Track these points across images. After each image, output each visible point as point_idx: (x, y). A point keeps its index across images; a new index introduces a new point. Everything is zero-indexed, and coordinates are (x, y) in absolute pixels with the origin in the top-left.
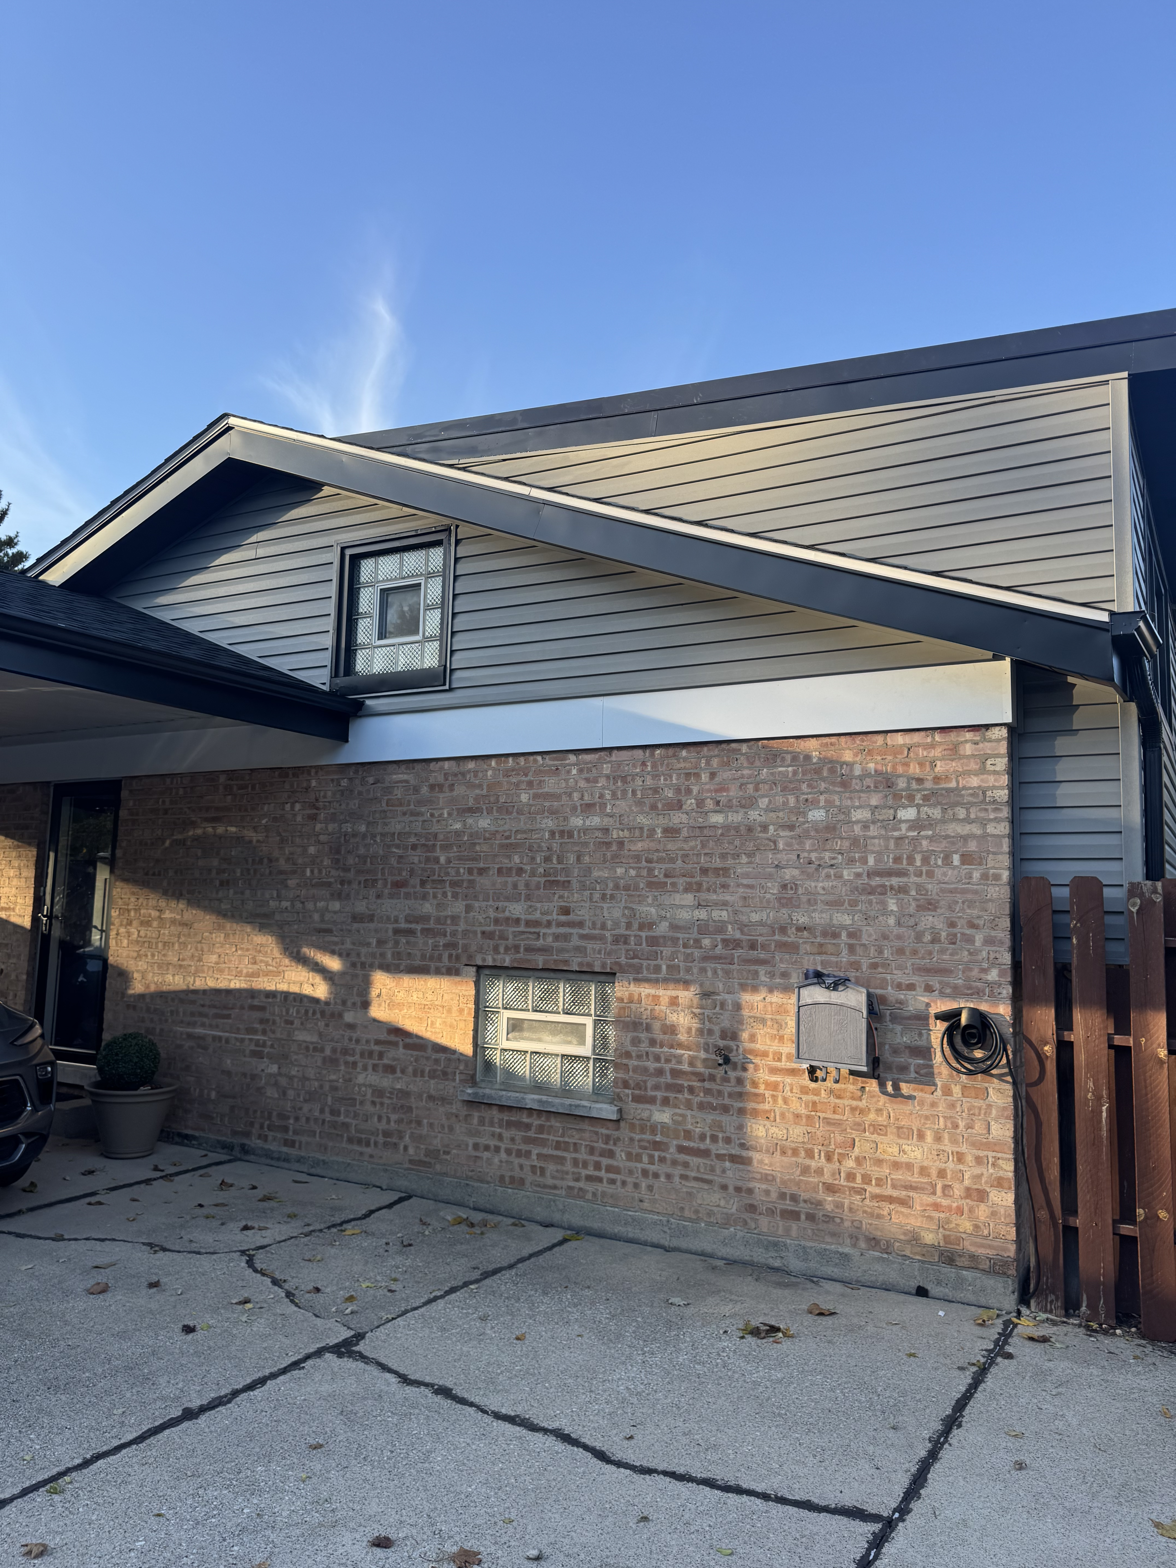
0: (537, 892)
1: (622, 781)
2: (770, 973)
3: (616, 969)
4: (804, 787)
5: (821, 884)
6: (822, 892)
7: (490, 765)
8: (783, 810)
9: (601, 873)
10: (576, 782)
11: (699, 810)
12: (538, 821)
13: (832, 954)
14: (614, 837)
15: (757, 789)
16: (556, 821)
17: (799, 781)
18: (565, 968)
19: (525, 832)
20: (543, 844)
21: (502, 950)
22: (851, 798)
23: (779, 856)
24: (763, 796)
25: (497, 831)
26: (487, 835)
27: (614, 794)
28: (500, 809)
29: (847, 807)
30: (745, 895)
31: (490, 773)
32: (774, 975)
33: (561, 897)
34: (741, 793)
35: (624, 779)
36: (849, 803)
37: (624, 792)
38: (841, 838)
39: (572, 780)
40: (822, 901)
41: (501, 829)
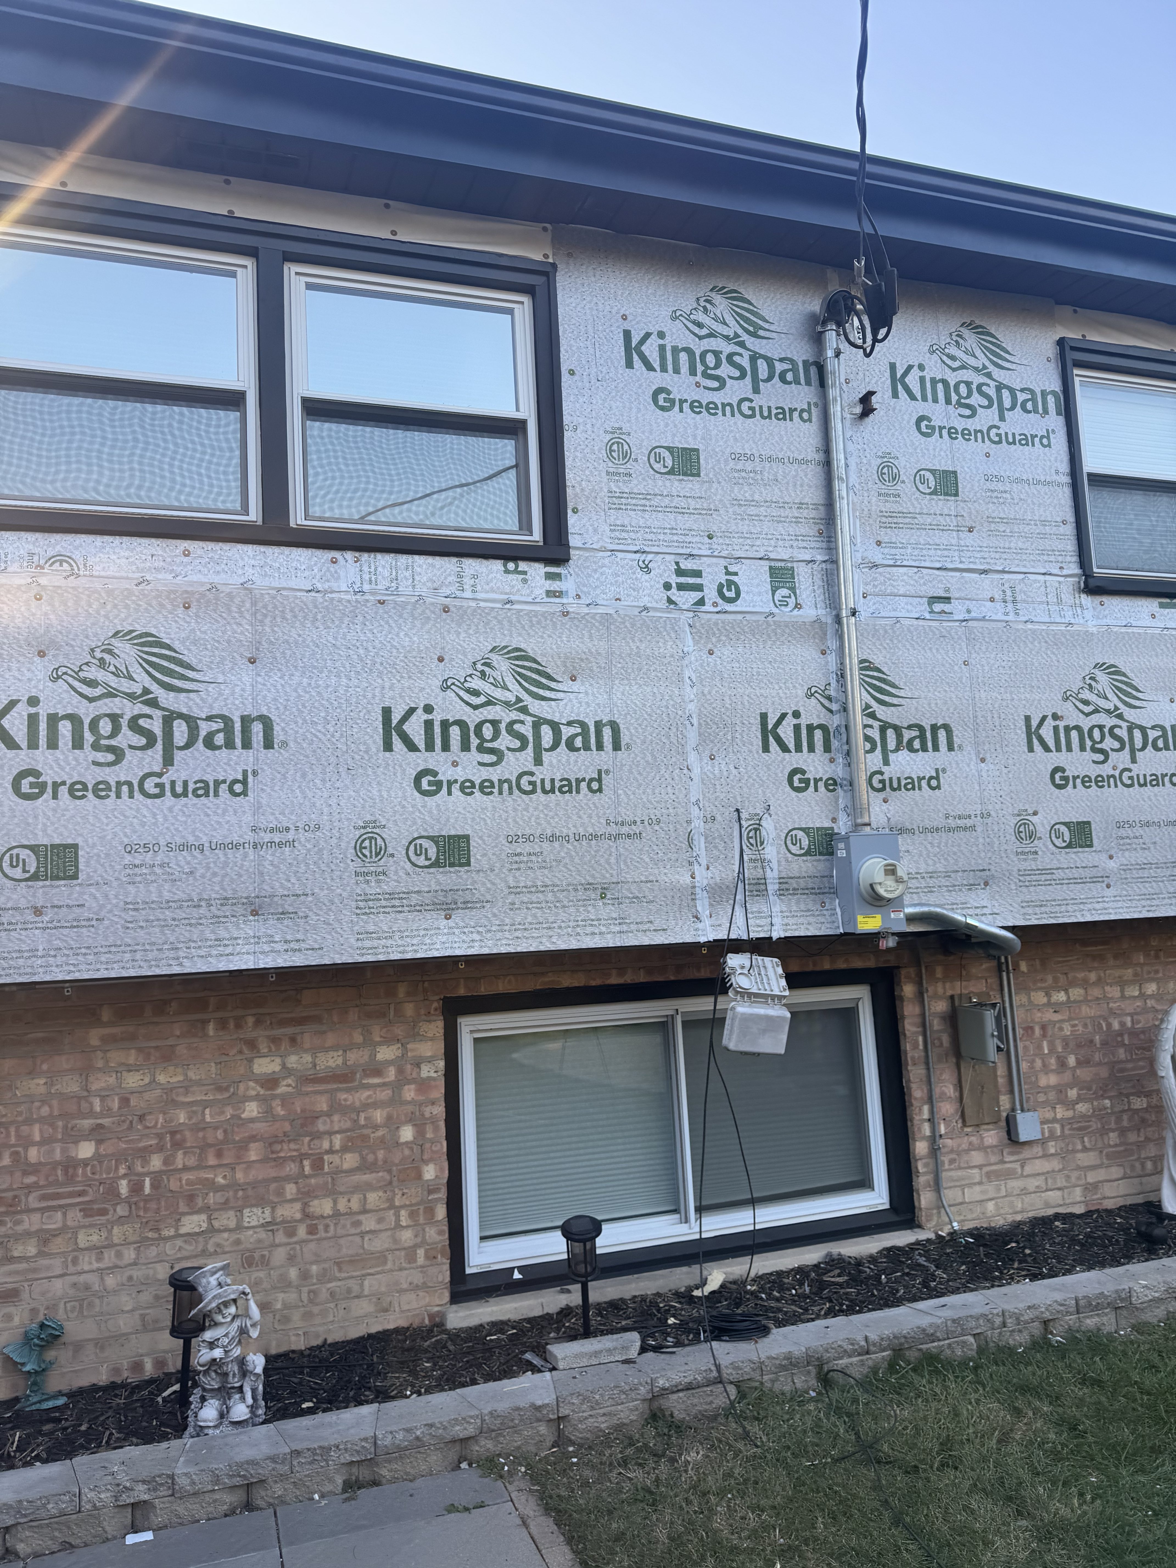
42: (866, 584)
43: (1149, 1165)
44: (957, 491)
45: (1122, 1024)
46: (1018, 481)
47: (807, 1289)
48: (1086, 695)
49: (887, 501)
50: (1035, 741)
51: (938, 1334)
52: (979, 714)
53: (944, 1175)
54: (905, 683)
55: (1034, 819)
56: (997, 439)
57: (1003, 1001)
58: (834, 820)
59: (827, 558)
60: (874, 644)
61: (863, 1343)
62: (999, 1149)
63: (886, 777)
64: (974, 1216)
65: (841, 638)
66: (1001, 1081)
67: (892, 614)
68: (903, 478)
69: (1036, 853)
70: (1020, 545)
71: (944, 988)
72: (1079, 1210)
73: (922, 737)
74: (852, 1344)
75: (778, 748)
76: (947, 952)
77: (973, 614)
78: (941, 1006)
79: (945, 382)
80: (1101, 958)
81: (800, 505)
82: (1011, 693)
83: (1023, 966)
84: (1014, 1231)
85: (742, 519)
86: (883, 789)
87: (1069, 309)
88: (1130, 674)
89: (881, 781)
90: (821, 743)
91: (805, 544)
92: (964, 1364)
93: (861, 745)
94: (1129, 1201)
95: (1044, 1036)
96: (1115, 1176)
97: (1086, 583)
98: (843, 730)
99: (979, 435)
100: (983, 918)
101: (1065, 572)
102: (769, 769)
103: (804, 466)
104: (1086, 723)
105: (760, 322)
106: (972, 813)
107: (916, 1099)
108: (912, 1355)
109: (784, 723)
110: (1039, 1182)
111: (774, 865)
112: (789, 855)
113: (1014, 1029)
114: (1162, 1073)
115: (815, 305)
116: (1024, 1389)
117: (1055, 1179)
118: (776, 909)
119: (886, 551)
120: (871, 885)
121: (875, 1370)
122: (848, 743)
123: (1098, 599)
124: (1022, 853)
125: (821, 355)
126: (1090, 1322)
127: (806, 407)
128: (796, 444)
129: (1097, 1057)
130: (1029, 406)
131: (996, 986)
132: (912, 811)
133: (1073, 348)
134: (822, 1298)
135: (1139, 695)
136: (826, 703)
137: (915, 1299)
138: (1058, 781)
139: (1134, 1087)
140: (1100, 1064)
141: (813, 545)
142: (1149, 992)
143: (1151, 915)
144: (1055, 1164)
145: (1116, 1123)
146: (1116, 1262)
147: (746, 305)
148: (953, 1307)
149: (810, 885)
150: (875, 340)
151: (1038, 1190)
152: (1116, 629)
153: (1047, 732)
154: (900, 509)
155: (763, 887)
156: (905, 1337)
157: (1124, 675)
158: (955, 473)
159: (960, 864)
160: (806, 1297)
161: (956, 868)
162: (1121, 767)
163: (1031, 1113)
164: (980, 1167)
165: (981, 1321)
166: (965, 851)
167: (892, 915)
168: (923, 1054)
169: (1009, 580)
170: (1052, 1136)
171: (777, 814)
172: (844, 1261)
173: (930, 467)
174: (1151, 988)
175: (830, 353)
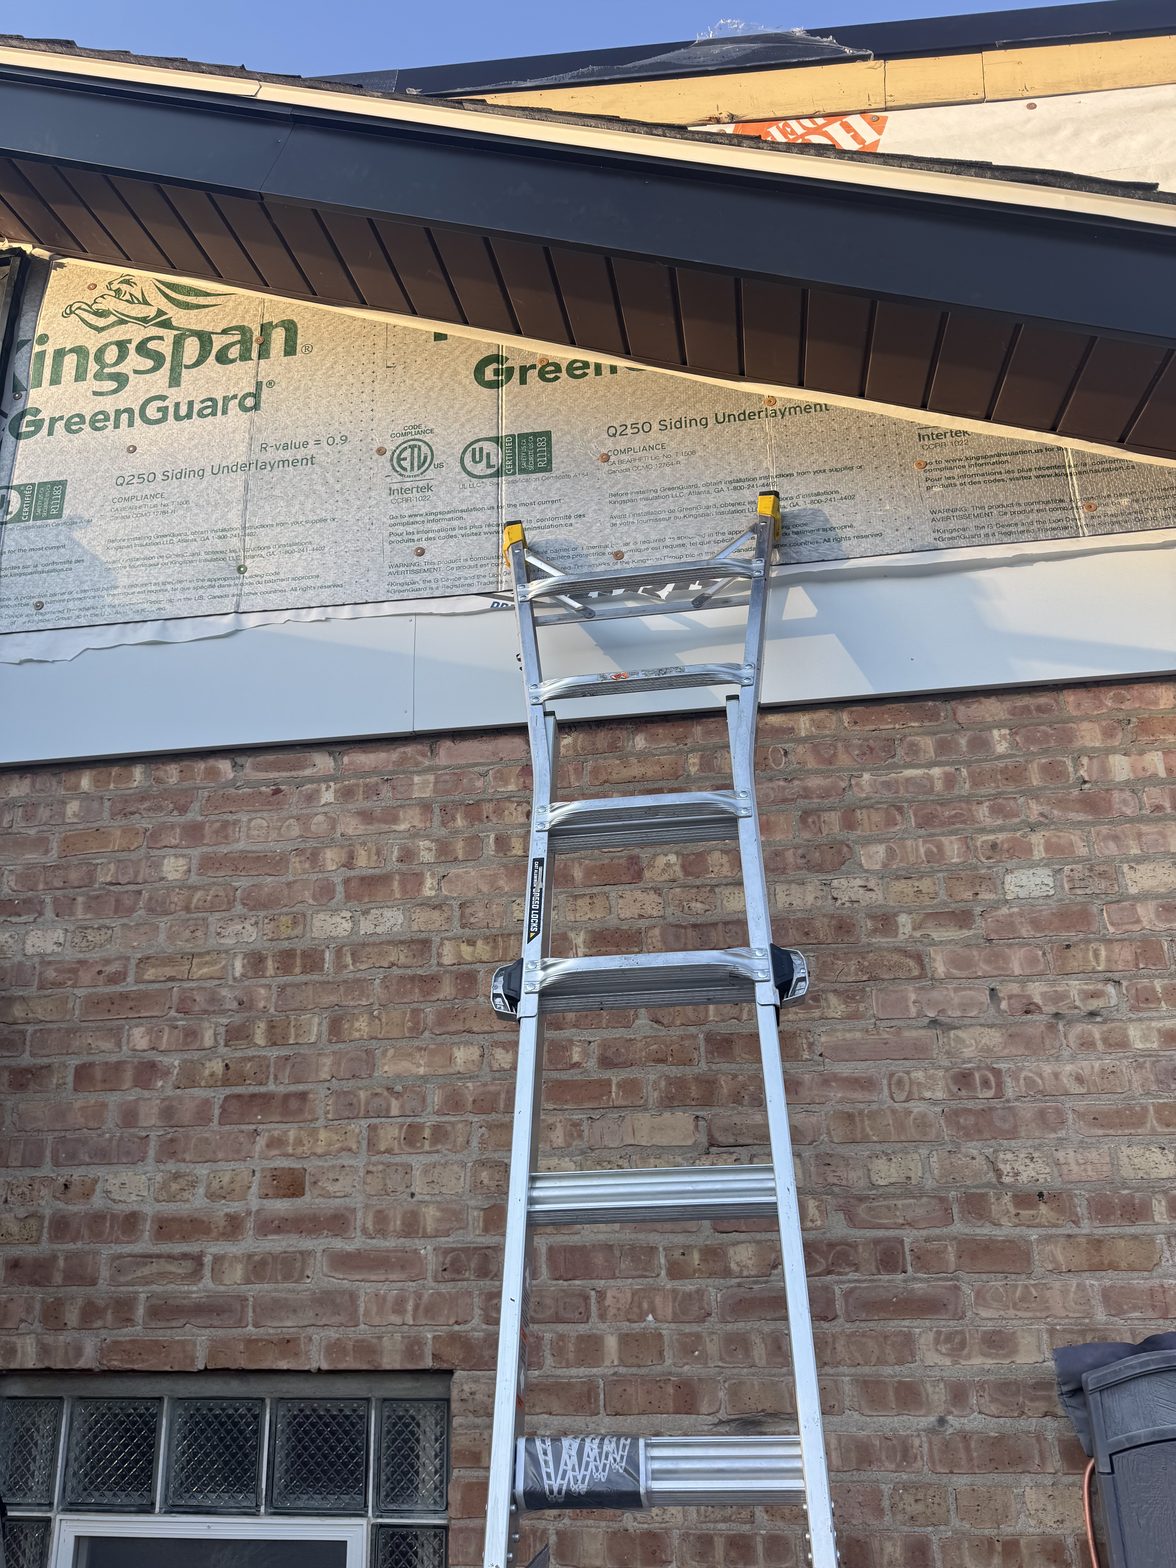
0: (198, 1133)
1: (466, 816)
2: (949, 1338)
3: (453, 1356)
4: (982, 812)
5: (1069, 1068)
6: (1076, 1088)
7: (77, 786)
8: (931, 874)
9: (405, 1066)
10: (333, 823)
11: (691, 880)
12: (212, 928)
13: (1131, 1269)
14: (447, 960)
15: (849, 824)
16: (269, 927)
17: (967, 799)
18: (283, 1365)
19: (169, 960)
20: (224, 992)
21: (72, 1316)
22: (1116, 838)
23: (935, 995)
24: (867, 841)
25: (82, 962)
26: (51, 974)
27: (444, 850)
28: (95, 904)
29: (1109, 860)
30: (848, 1108)
31: (73, 807)
32: (963, 1344)
33: (275, 1143)
34: (807, 835)
35: (473, 811)
36: (1112, 848)
37: (474, 843)
38: (1108, 941)
39: (320, 818)
40: (1080, 1115)
41: (95, 955)
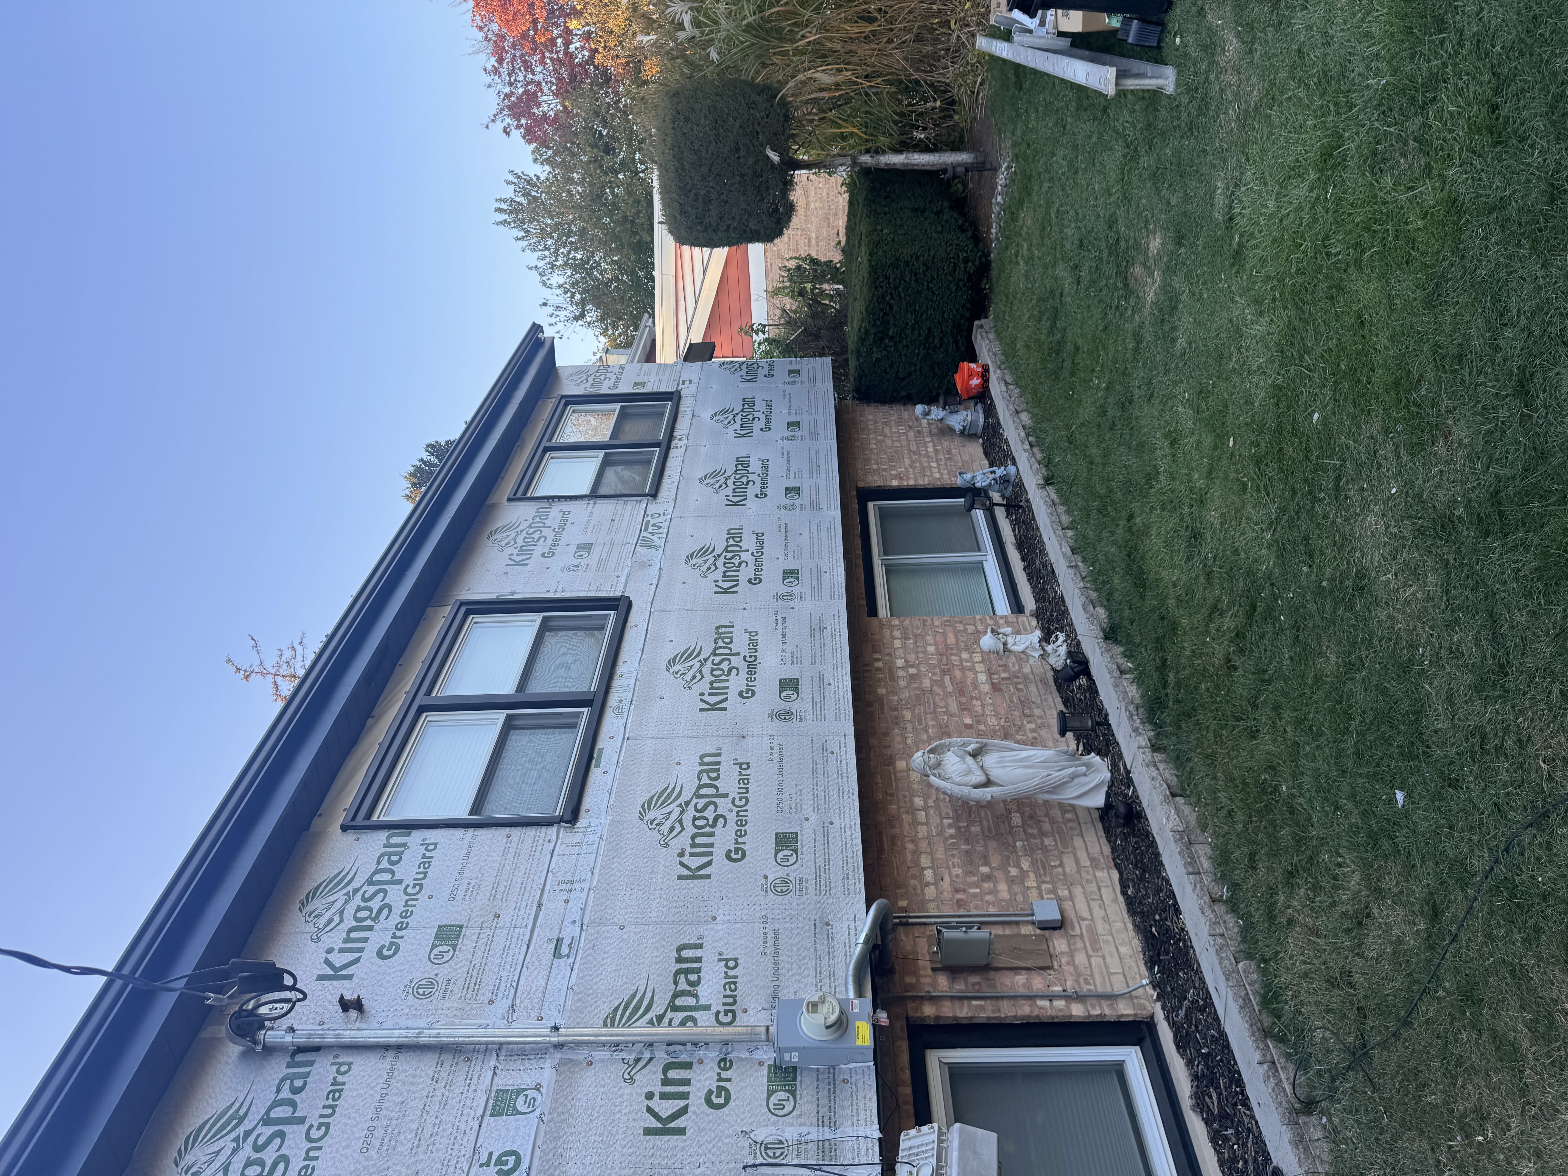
42: (529, 1017)
43: (1069, 816)
44: (457, 926)
45: (950, 826)
46: (461, 872)
47: (1230, 1131)
48: (665, 829)
49: (452, 992)
50: (701, 873)
51: (1242, 994)
52: (671, 919)
53: (1100, 990)
54: (633, 984)
55: (771, 878)
56: (418, 888)
57: (935, 923)
58: (761, 1064)
59: (495, 1054)
60: (590, 1012)
61: (1265, 1066)
62: (1070, 938)
63: (722, 1009)
64: (1134, 966)
65: (578, 1044)
66: (1008, 932)
67: (563, 993)
68: (432, 975)
69: (801, 879)
70: (521, 874)
71: (926, 976)
72: (1115, 875)
73: (686, 972)
74: (1269, 1077)
75: (683, 1118)
76: (891, 971)
77: (578, 919)
78: (943, 981)
79: (351, 930)
80: (893, 839)
81: (435, 1079)
82: (655, 890)
83: (903, 903)
84: (1142, 930)
85: (434, 1144)
86: (733, 1012)
87: (316, 820)
88: (652, 794)
89: (726, 1014)
90: (682, 1071)
91: (476, 1077)
92: (1264, 972)
93: (688, 1030)
94: (1102, 833)
95: (964, 891)
96: (1082, 844)
97: (567, 822)
98: (671, 1048)
99: (409, 903)
100: (859, 929)
101: (554, 838)
102: (704, 1129)
103: (396, 1072)
104: (690, 830)
105: (231, 1112)
106: (762, 932)
107: (1032, 1011)
108: (1267, 1020)
109: (656, 1110)
110: (1095, 905)
111: (804, 1130)
112: (795, 1113)
113: (960, 916)
114: (989, 797)
115: (233, 1050)
116: (1271, 917)
117: (1091, 893)
118: (850, 1131)
119: (500, 995)
120: (827, 1027)
121: (1288, 1056)
122: (684, 1044)
123: (582, 813)
124: (801, 890)
125: (287, 1048)
126: (1206, 864)
127: (335, 1068)
128: (370, 1080)
129: (979, 848)
130: (394, 858)
131: (921, 929)
132: (757, 986)
133: (353, 819)
134: (1235, 1114)
135: (671, 787)
136: (641, 1064)
137: (1217, 1019)
138: (739, 856)
139: (1003, 822)
140: (985, 847)
141: (478, 1068)
142: (922, 803)
143: (856, 793)
144: (1078, 891)
145: (1035, 838)
146: (1153, 844)
147: (207, 1127)
148: (1216, 981)
149: (826, 1093)
150: (293, 988)
151: (1103, 906)
152: (612, 801)
153: (695, 863)
154: (462, 979)
155: (827, 1144)
156: (1251, 1025)
157: (652, 798)
158: (440, 927)
159: (809, 945)
160: (1237, 1133)
161: (812, 950)
162: (730, 806)
163: (1034, 907)
164: (1089, 957)
165: (1223, 955)
166: (797, 940)
167: (856, 1010)
168: (989, 1002)
169: (552, 886)
170: (1054, 891)
171: (751, 1124)
172: (1196, 1093)
173: (428, 950)
174: (918, 801)
175: (288, 1038)
